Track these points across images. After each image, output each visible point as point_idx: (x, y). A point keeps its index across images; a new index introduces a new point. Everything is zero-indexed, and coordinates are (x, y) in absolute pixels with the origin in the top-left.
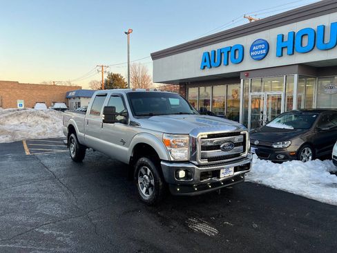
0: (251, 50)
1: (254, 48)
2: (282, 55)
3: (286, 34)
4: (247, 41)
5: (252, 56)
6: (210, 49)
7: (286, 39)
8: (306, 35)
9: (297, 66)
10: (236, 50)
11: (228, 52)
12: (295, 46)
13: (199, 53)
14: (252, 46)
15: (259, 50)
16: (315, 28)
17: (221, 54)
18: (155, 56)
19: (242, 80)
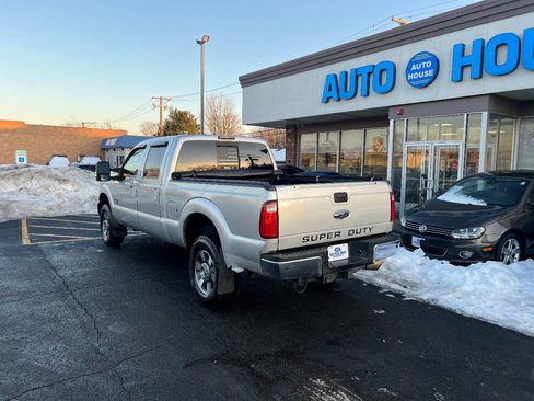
0: (409, 71)
1: (414, 67)
2: (461, 80)
3: (469, 43)
4: (401, 56)
5: (409, 81)
6: (337, 68)
7: (468, 52)
8: (505, 44)
9: (487, 97)
10: (381, 71)
11: (369, 74)
12: (485, 64)
13: (319, 76)
14: (411, 63)
15: (422, 70)
16: (519, 32)
17: (357, 77)
18: (246, 81)
19: (391, 122)
